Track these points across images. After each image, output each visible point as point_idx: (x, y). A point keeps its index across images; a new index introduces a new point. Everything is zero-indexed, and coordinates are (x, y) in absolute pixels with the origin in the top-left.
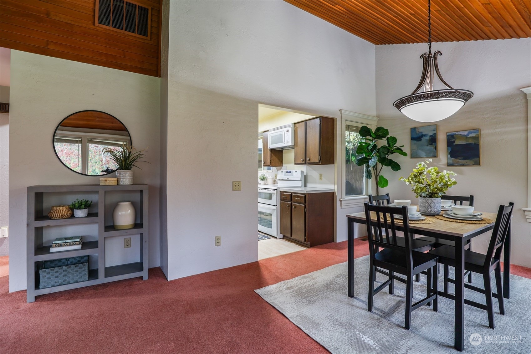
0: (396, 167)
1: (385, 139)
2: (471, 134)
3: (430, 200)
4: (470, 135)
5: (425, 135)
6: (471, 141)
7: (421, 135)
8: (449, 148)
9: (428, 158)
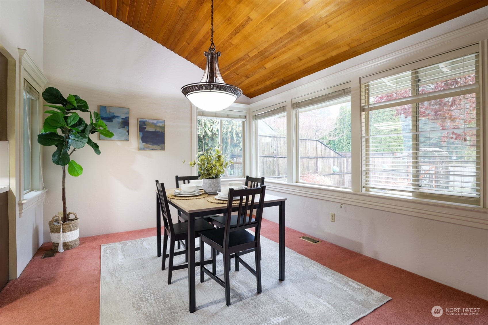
2: (159, 123)
4: (158, 125)
5: (116, 117)
6: (158, 130)
7: (112, 115)
8: (141, 134)
9: (119, 141)
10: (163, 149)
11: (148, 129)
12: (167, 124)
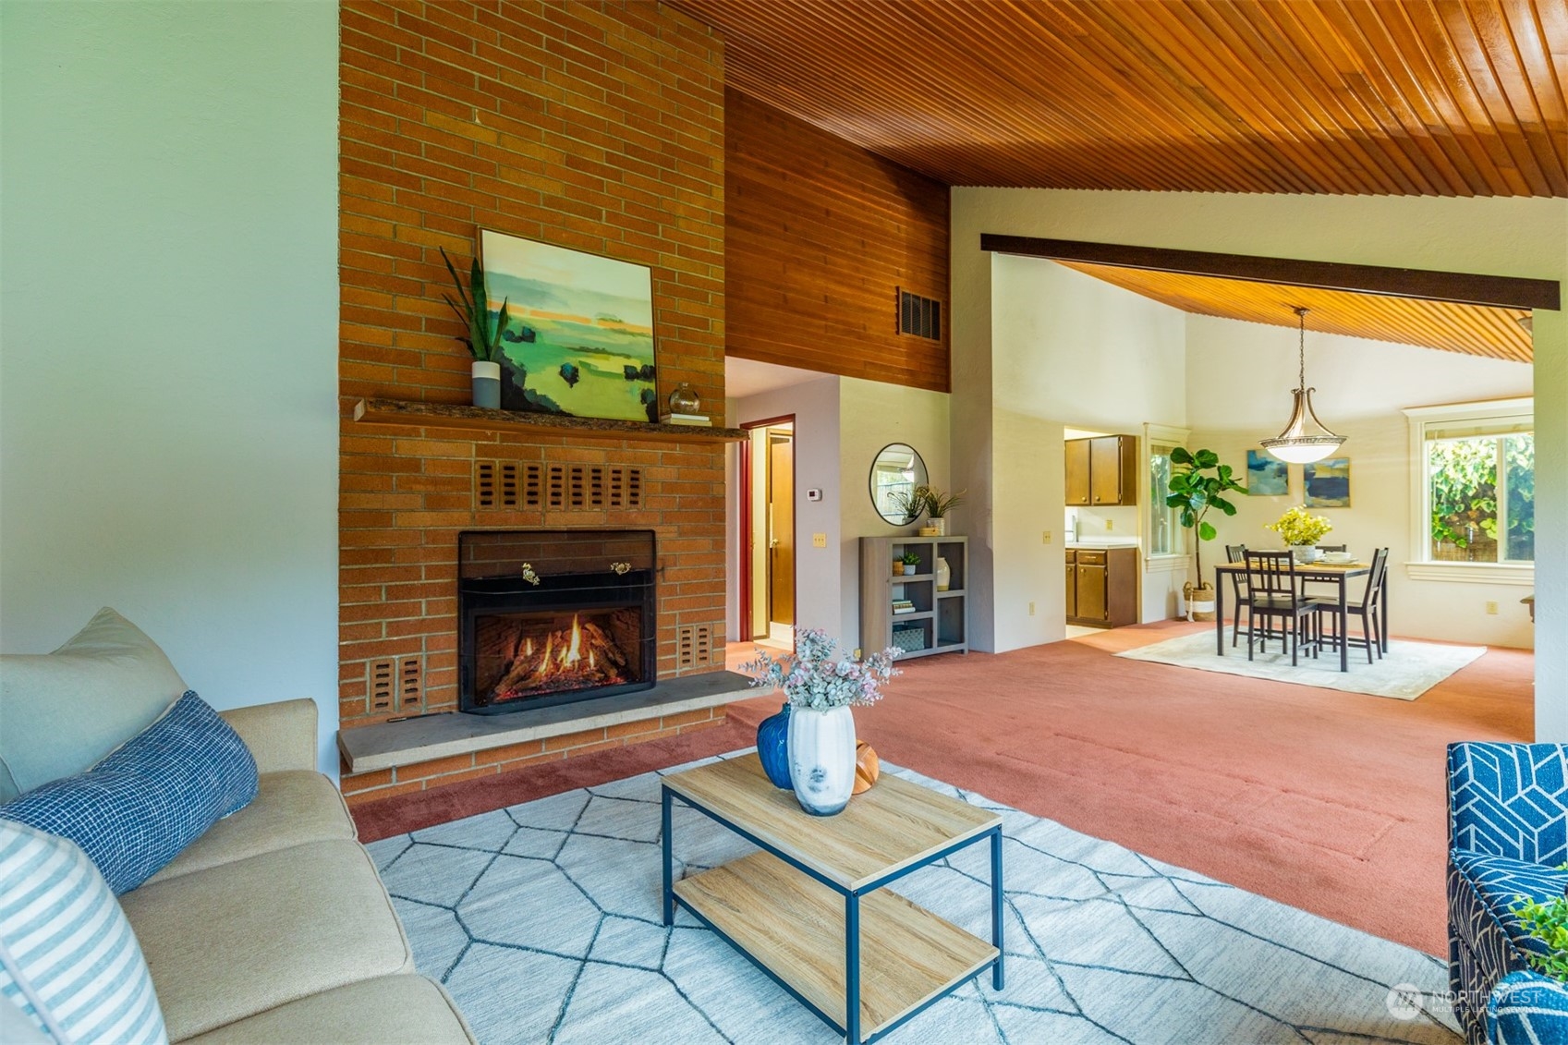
0: (1229, 509)
1: (1216, 468)
2: (1338, 464)
3: (1304, 548)
4: (1337, 466)
5: (1270, 463)
6: (1338, 474)
7: (1263, 461)
8: (1308, 483)
9: (1275, 495)
10: (1347, 505)
11: (1318, 475)
12: (1353, 463)
